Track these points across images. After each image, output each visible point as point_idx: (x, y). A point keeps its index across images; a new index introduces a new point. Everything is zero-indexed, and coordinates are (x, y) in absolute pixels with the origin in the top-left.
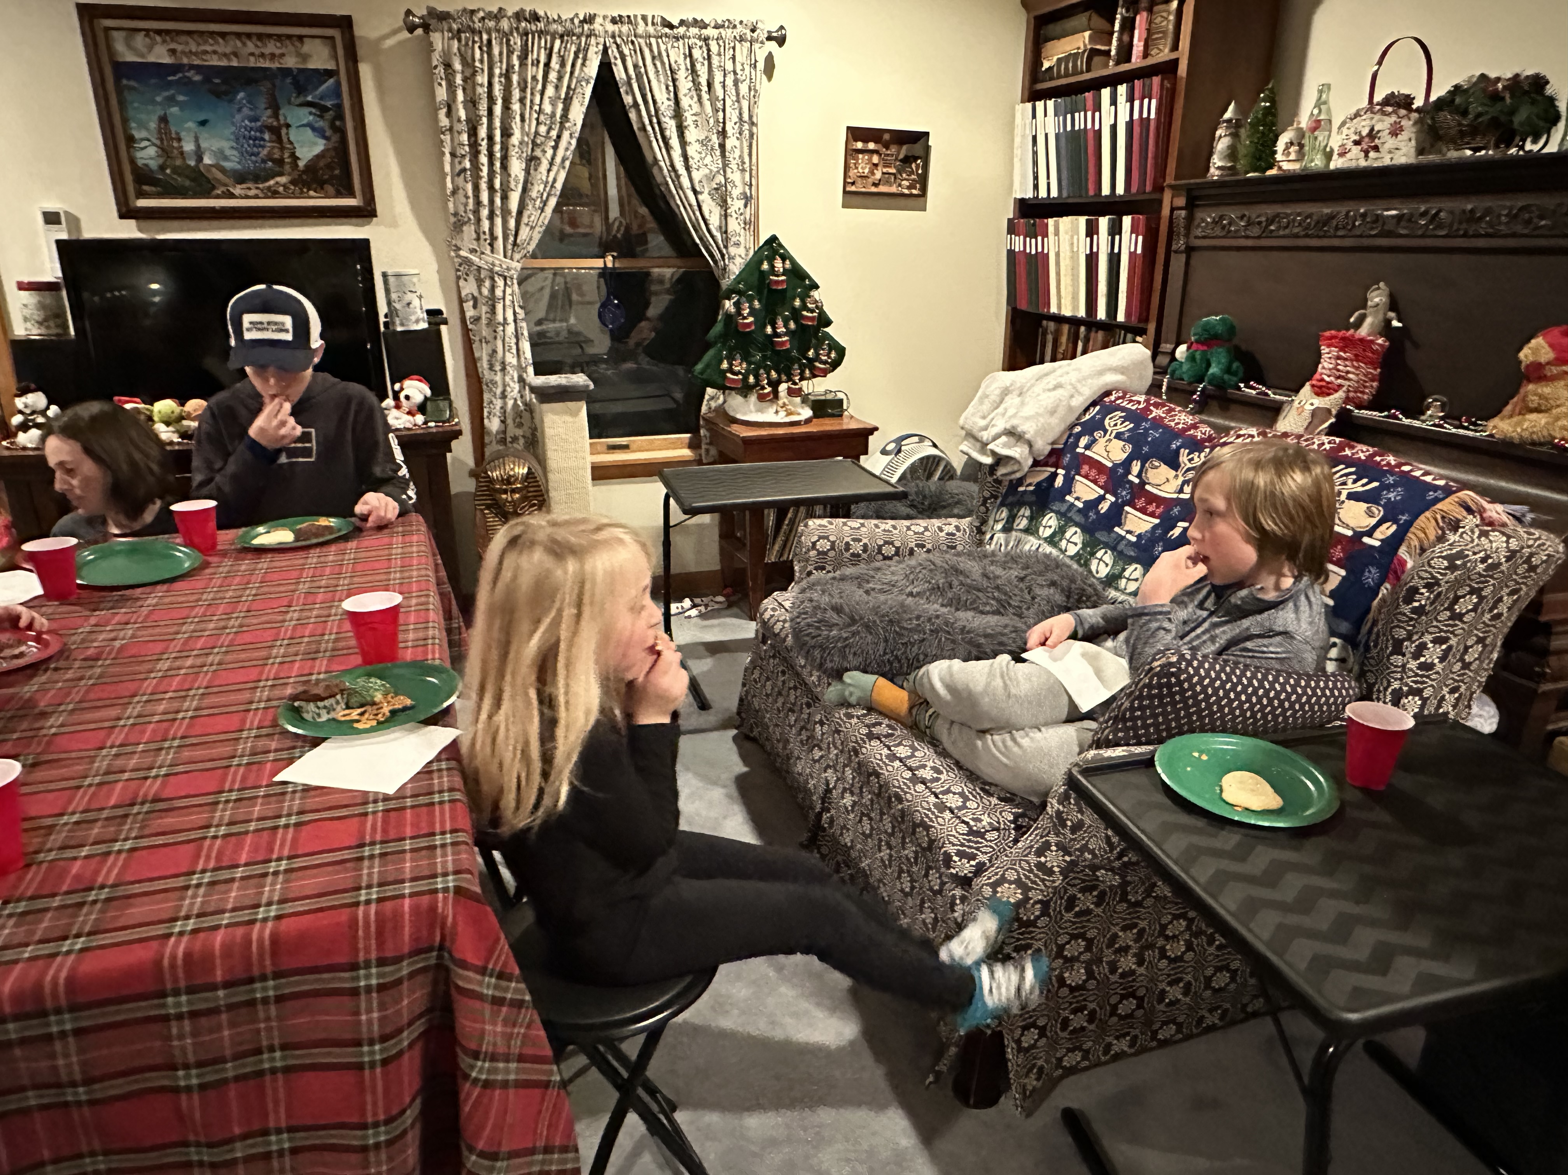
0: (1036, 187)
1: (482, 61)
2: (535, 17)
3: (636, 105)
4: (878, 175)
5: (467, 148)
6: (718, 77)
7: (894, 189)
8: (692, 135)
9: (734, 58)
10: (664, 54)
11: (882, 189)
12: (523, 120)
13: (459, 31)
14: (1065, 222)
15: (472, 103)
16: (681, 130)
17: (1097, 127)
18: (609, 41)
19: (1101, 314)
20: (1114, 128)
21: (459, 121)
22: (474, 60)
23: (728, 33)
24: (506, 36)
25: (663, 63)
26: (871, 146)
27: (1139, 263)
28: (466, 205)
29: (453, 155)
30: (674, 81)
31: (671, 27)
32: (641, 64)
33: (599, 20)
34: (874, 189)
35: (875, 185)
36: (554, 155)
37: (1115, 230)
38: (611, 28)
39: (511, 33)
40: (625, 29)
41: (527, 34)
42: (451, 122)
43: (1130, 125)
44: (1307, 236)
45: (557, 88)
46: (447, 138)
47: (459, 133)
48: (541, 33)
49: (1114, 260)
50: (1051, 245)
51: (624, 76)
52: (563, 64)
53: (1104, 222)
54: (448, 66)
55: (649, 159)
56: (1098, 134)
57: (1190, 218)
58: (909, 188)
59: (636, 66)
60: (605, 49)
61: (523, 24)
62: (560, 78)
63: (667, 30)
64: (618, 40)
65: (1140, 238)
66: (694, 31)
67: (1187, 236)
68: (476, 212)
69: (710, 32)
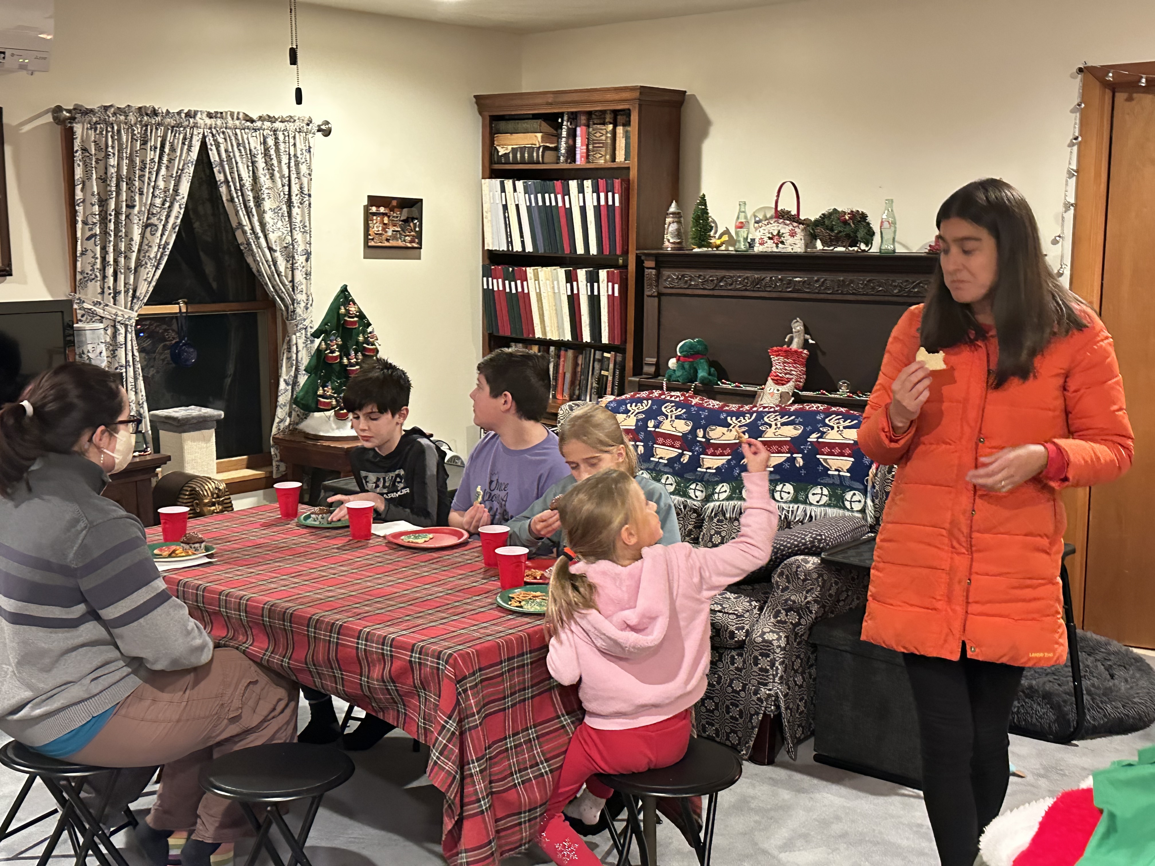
0: (510, 242)
1: (113, 147)
2: (155, 113)
3: (227, 181)
4: (390, 233)
5: (97, 217)
6: (285, 159)
7: (400, 243)
8: (267, 205)
9: (295, 145)
10: (246, 142)
11: (393, 243)
12: (141, 194)
13: (96, 123)
14: (544, 272)
15: (103, 180)
16: (258, 201)
17: (567, 206)
18: (207, 132)
19: (587, 337)
20: (583, 210)
21: (93, 194)
22: (107, 146)
23: (291, 126)
24: (131, 127)
25: (245, 148)
26: (382, 210)
27: (617, 303)
28: (95, 264)
29: (85, 223)
30: (253, 163)
31: (252, 121)
32: (230, 150)
33: (199, 115)
34: (387, 244)
35: (388, 240)
36: (167, 221)
37: (593, 279)
38: (209, 121)
39: (136, 124)
40: (219, 122)
41: (146, 126)
42: (84, 195)
43: (597, 209)
44: (746, 290)
45: (167, 167)
46: (80, 209)
47: (93, 205)
48: (159, 124)
49: (594, 301)
50: (531, 287)
51: (217, 159)
52: (173, 149)
53: (581, 274)
54: (84, 150)
55: (234, 224)
56: (569, 212)
57: (658, 276)
58: (411, 242)
59: (226, 151)
60: (204, 137)
61: (145, 118)
62: (170, 161)
63: (248, 124)
64: (214, 131)
65: (616, 286)
66: (267, 124)
67: (657, 286)
68: (103, 269)
69: (278, 125)
